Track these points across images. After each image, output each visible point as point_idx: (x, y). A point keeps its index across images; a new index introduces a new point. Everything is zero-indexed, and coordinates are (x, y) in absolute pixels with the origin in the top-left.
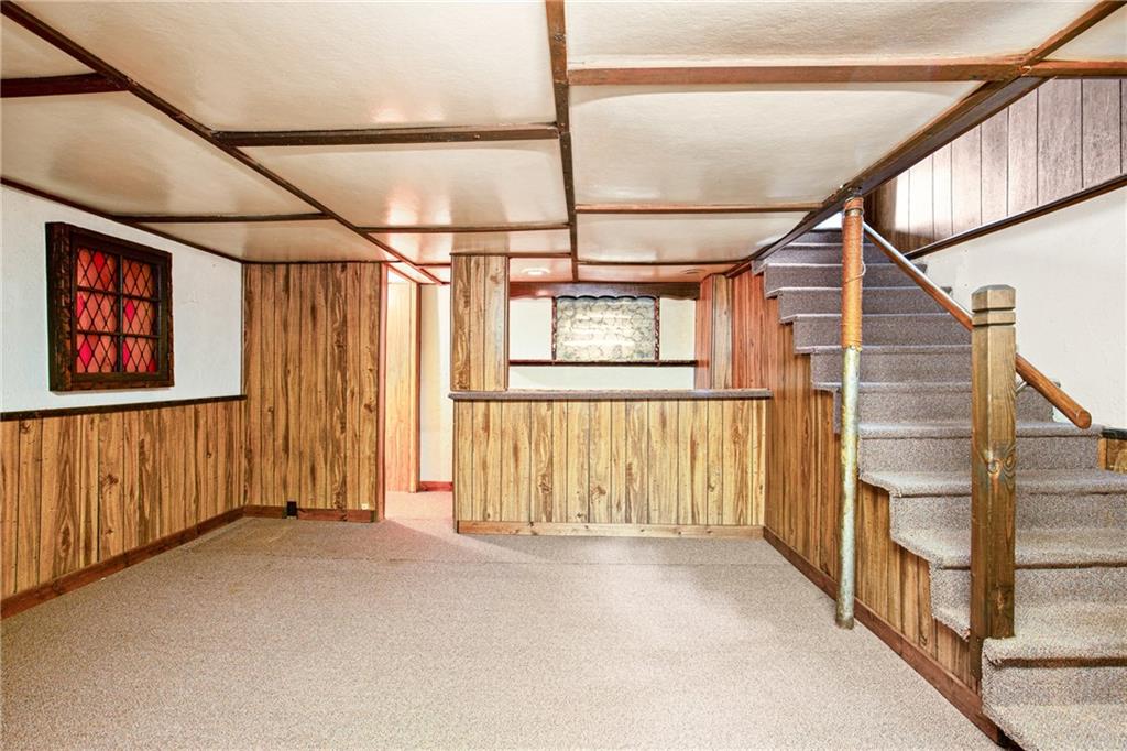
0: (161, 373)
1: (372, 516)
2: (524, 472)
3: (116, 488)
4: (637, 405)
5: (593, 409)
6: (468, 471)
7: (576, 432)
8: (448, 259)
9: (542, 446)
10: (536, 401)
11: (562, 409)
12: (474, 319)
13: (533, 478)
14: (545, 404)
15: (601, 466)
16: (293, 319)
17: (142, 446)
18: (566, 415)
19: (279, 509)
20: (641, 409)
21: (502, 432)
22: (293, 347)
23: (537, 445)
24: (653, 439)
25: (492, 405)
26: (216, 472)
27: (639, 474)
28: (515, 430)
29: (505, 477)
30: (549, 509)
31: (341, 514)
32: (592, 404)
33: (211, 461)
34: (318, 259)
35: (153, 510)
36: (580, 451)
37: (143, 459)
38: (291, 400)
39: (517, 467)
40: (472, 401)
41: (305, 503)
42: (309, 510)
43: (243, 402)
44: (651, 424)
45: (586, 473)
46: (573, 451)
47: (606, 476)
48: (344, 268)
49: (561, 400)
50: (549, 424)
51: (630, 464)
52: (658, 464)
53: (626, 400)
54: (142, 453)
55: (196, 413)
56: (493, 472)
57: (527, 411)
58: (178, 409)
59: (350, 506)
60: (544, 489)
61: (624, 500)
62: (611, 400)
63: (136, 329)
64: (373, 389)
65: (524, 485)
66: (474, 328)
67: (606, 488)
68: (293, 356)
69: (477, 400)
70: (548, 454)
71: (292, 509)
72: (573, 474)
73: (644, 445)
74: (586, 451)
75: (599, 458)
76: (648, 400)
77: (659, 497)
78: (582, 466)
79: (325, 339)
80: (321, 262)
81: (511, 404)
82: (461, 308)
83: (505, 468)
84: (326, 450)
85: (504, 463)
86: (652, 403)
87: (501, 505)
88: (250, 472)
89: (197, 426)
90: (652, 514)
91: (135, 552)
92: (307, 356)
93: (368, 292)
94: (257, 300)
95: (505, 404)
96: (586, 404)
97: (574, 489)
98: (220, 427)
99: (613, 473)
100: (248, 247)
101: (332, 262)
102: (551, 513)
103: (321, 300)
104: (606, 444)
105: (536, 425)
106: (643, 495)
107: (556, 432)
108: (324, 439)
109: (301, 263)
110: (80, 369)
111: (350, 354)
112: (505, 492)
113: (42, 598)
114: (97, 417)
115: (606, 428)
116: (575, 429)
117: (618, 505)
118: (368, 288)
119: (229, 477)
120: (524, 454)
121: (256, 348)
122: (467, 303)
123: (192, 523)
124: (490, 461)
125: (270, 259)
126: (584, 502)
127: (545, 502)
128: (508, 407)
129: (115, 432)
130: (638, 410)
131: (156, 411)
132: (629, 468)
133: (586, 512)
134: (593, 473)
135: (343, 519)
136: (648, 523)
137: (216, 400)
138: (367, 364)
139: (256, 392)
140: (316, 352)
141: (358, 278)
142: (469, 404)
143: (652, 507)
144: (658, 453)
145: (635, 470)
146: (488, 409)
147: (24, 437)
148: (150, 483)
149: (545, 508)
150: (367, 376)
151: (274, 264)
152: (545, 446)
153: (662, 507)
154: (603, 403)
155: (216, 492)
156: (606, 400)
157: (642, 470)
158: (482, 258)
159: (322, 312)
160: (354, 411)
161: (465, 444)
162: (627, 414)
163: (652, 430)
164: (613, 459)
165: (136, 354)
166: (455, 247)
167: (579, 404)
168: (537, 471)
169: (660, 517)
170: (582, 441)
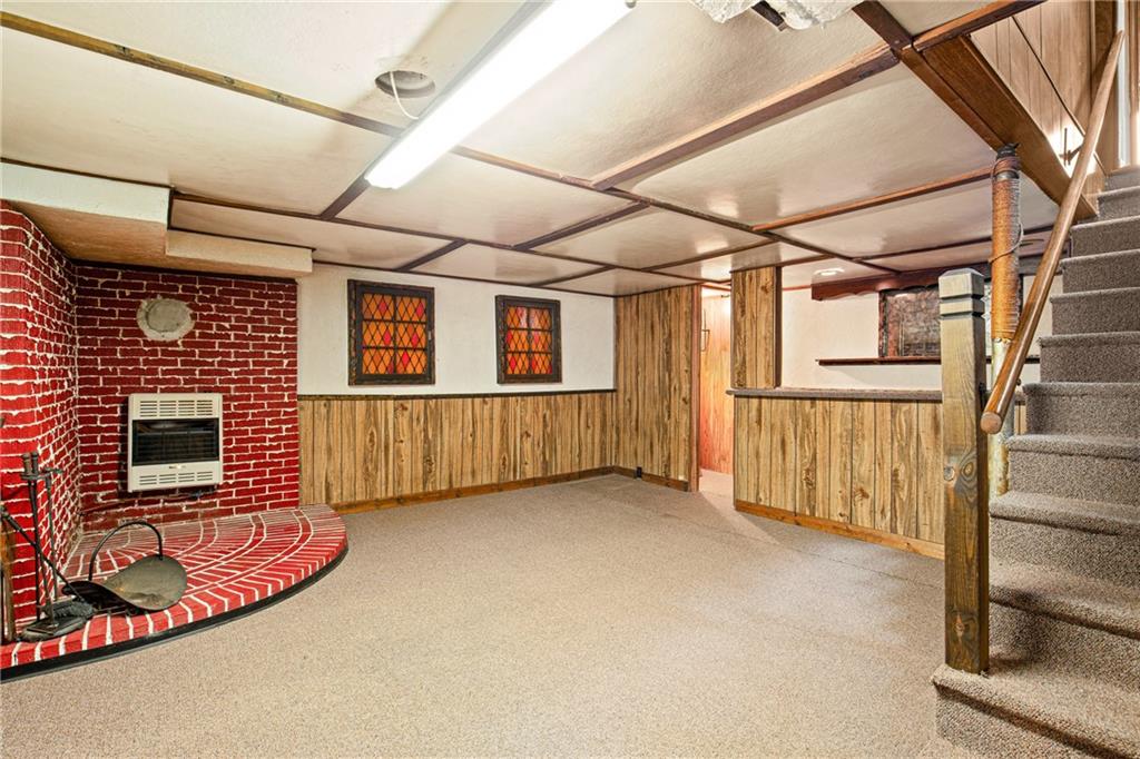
0: (555, 375)
1: (685, 486)
2: (790, 465)
3: (530, 440)
4: (905, 407)
5: (855, 408)
6: (745, 458)
7: (838, 431)
8: (729, 276)
9: (806, 442)
10: (801, 399)
11: (824, 408)
12: (748, 325)
13: (798, 471)
14: (808, 403)
15: (864, 468)
16: (641, 335)
17: (544, 417)
18: (828, 414)
19: (631, 471)
20: (909, 412)
21: (772, 426)
22: (641, 355)
23: (802, 439)
24: (924, 445)
25: (764, 401)
26: (593, 439)
27: (907, 481)
28: (783, 425)
29: (774, 466)
30: (812, 503)
31: (666, 481)
32: (855, 403)
33: (590, 431)
34: (655, 288)
35: (551, 456)
36: (842, 450)
37: (545, 426)
38: (640, 393)
39: (784, 459)
40: (748, 397)
41: (647, 470)
42: (649, 475)
43: (614, 394)
44: (921, 430)
45: (849, 473)
46: (836, 450)
47: (869, 480)
48: (670, 292)
49: (823, 399)
50: (812, 421)
51: (896, 470)
52: (929, 474)
53: (892, 401)
54: (544, 421)
55: (579, 399)
56: (764, 461)
57: (793, 408)
58: (567, 396)
59: (672, 477)
60: (808, 484)
61: (889, 507)
62: (875, 400)
63: (540, 348)
64: (688, 386)
65: (791, 477)
66: (748, 334)
67: (870, 491)
68: (641, 361)
69: (752, 397)
70: (812, 450)
71: (639, 473)
72: (836, 473)
73: (912, 452)
74: (848, 451)
75: (862, 459)
76: (918, 401)
77: (930, 511)
78: (845, 466)
79: (659, 350)
80: (656, 290)
81: (780, 401)
82: (739, 316)
83: (774, 461)
84: (659, 431)
85: (774, 454)
86: (922, 405)
87: (771, 491)
88: (618, 443)
89: (580, 408)
90: (922, 528)
91: (539, 479)
92: (649, 360)
93: (685, 309)
94: (622, 322)
95: (774, 401)
96: (849, 403)
97: (836, 487)
98: (597, 410)
99: (877, 477)
100: (617, 286)
101: (662, 289)
102: (814, 507)
103: (656, 319)
104: (870, 445)
105: (800, 421)
106: (911, 506)
107: (820, 429)
108: (658, 423)
109: (645, 292)
110: (510, 372)
111: (674, 358)
112: (774, 480)
113: (492, 491)
114: (519, 398)
115: (870, 430)
116: (838, 428)
117: (883, 511)
118: (684, 306)
119: (603, 443)
120: (791, 447)
121: (622, 356)
122: (743, 312)
123: (576, 469)
124: (762, 451)
125: (627, 293)
126: (846, 502)
127: (809, 496)
128: (777, 403)
129: (530, 408)
130: (905, 413)
131: (553, 397)
132: (895, 474)
133: (847, 513)
134: (855, 474)
135: (667, 485)
136: (917, 537)
137: (593, 391)
138: (684, 366)
139: (622, 387)
140: (653, 358)
141: (678, 299)
142: (745, 400)
143: (921, 522)
144: (929, 461)
145: (901, 477)
146: (760, 404)
147: (485, 407)
148: (549, 440)
149: (809, 501)
150: (684, 376)
151: (631, 295)
152: (809, 443)
153: (935, 523)
154: (866, 404)
155: (593, 452)
156: (869, 400)
157: (910, 478)
158: (754, 272)
159: (658, 328)
160: (677, 403)
161: (743, 435)
162: (893, 416)
163: (922, 436)
164: (878, 462)
165: (540, 363)
166: (733, 266)
167: (842, 403)
168: (802, 465)
169: (931, 534)
170: (844, 441)
